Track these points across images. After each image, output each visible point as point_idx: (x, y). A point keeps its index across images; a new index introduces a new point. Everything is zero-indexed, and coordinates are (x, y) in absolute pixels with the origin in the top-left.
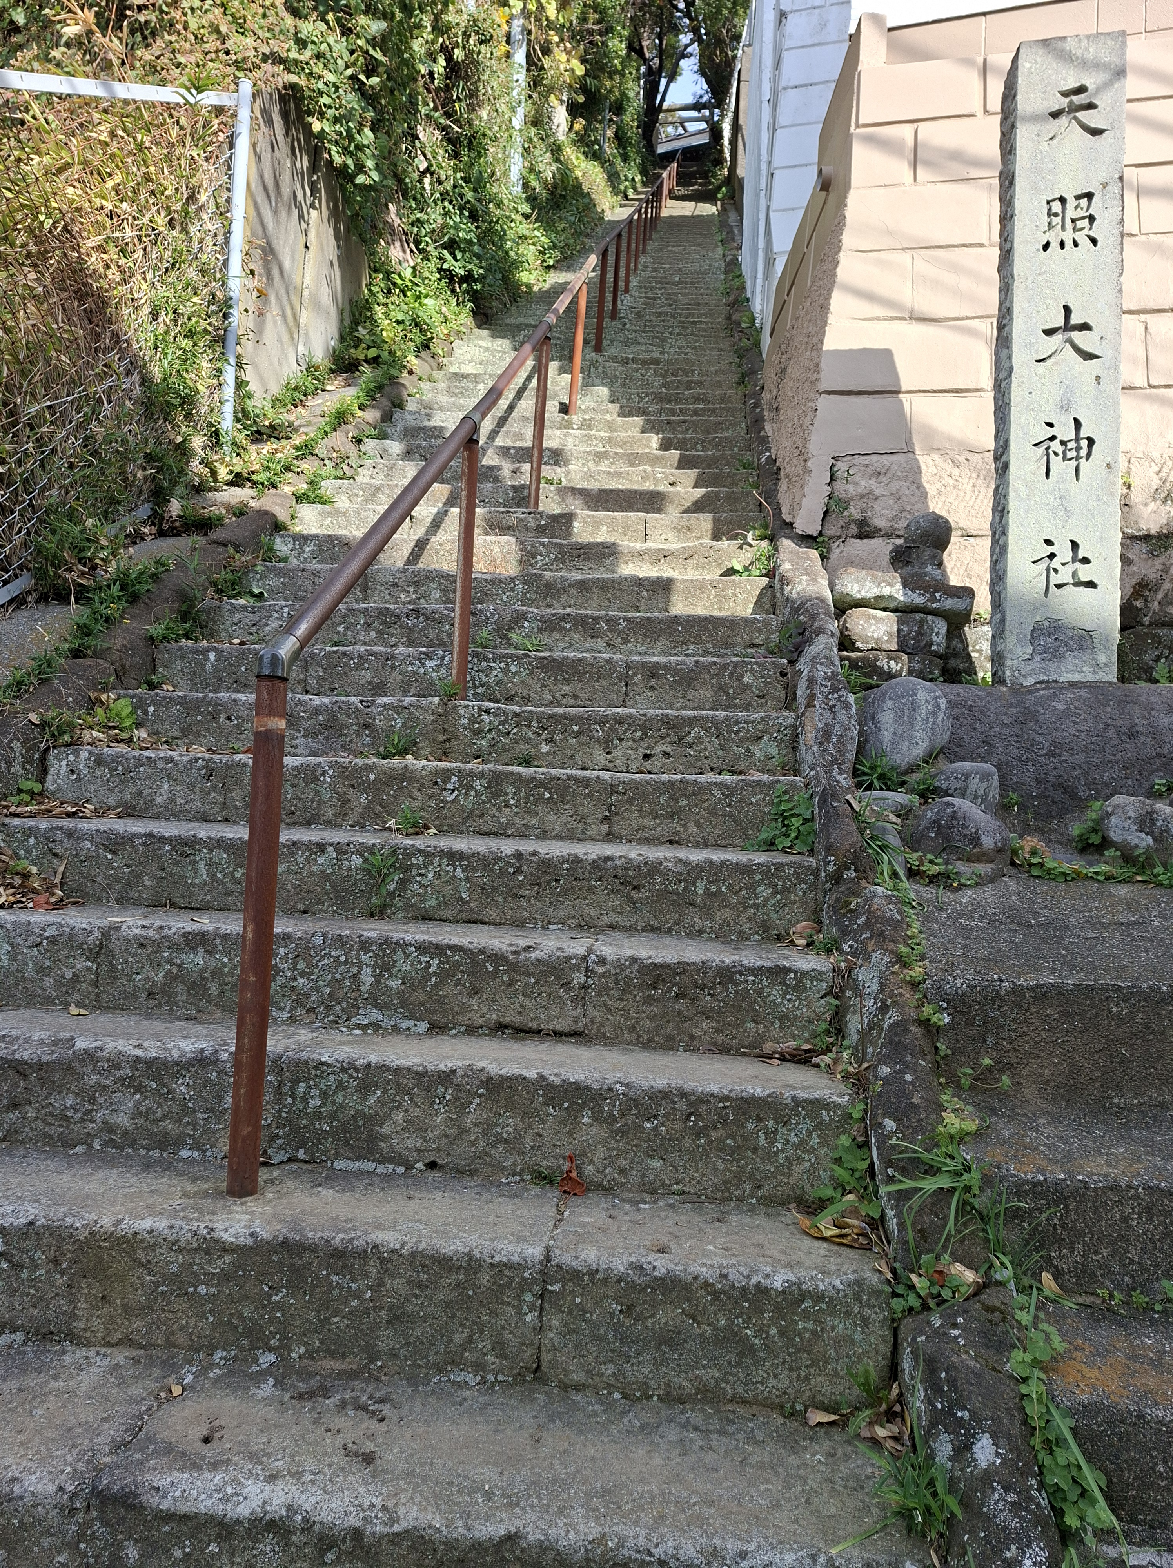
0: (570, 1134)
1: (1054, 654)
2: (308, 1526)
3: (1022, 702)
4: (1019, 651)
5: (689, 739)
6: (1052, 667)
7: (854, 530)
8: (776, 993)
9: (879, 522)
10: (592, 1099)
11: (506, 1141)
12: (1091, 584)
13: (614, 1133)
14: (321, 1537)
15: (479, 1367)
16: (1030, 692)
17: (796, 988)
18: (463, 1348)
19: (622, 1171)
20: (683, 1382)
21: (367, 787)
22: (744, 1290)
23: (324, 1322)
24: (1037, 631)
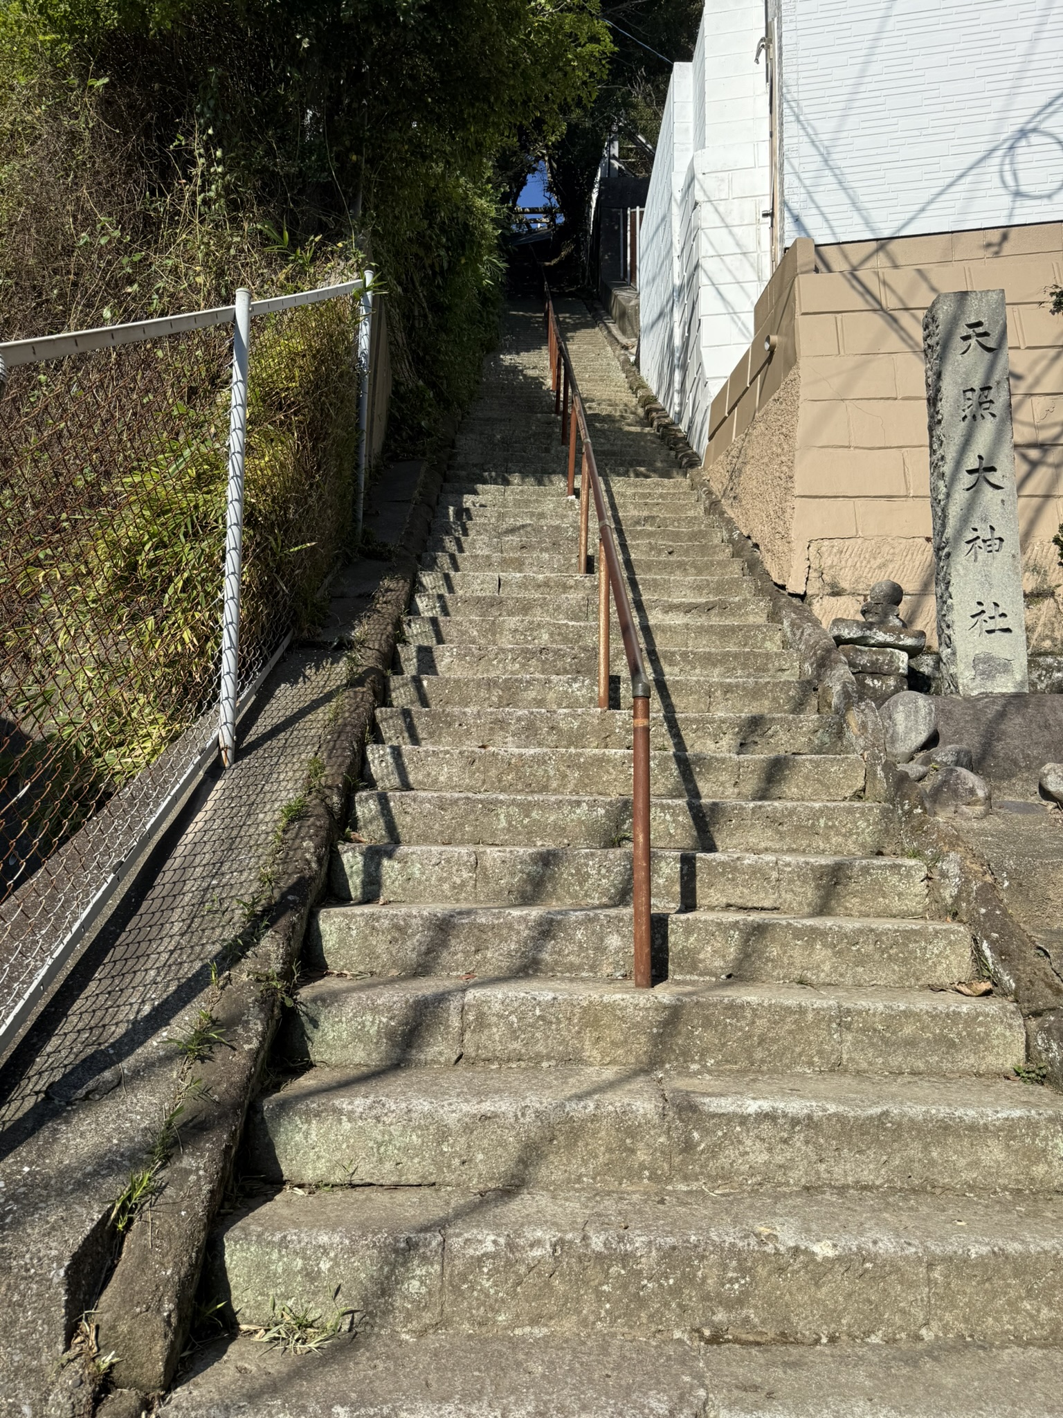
0: (809, 955)
1: (988, 675)
2: (785, 1115)
3: (974, 706)
4: (967, 674)
5: (770, 732)
6: (989, 683)
7: (828, 590)
8: (894, 879)
9: (845, 585)
10: (821, 934)
11: (772, 961)
12: (1008, 630)
13: (835, 954)
14: (793, 1119)
15: (811, 1064)
16: (979, 700)
17: (907, 876)
18: (800, 1055)
19: (841, 975)
20: (921, 1065)
21: (579, 767)
22: (948, 1015)
23: (724, 1045)
24: (976, 661)
